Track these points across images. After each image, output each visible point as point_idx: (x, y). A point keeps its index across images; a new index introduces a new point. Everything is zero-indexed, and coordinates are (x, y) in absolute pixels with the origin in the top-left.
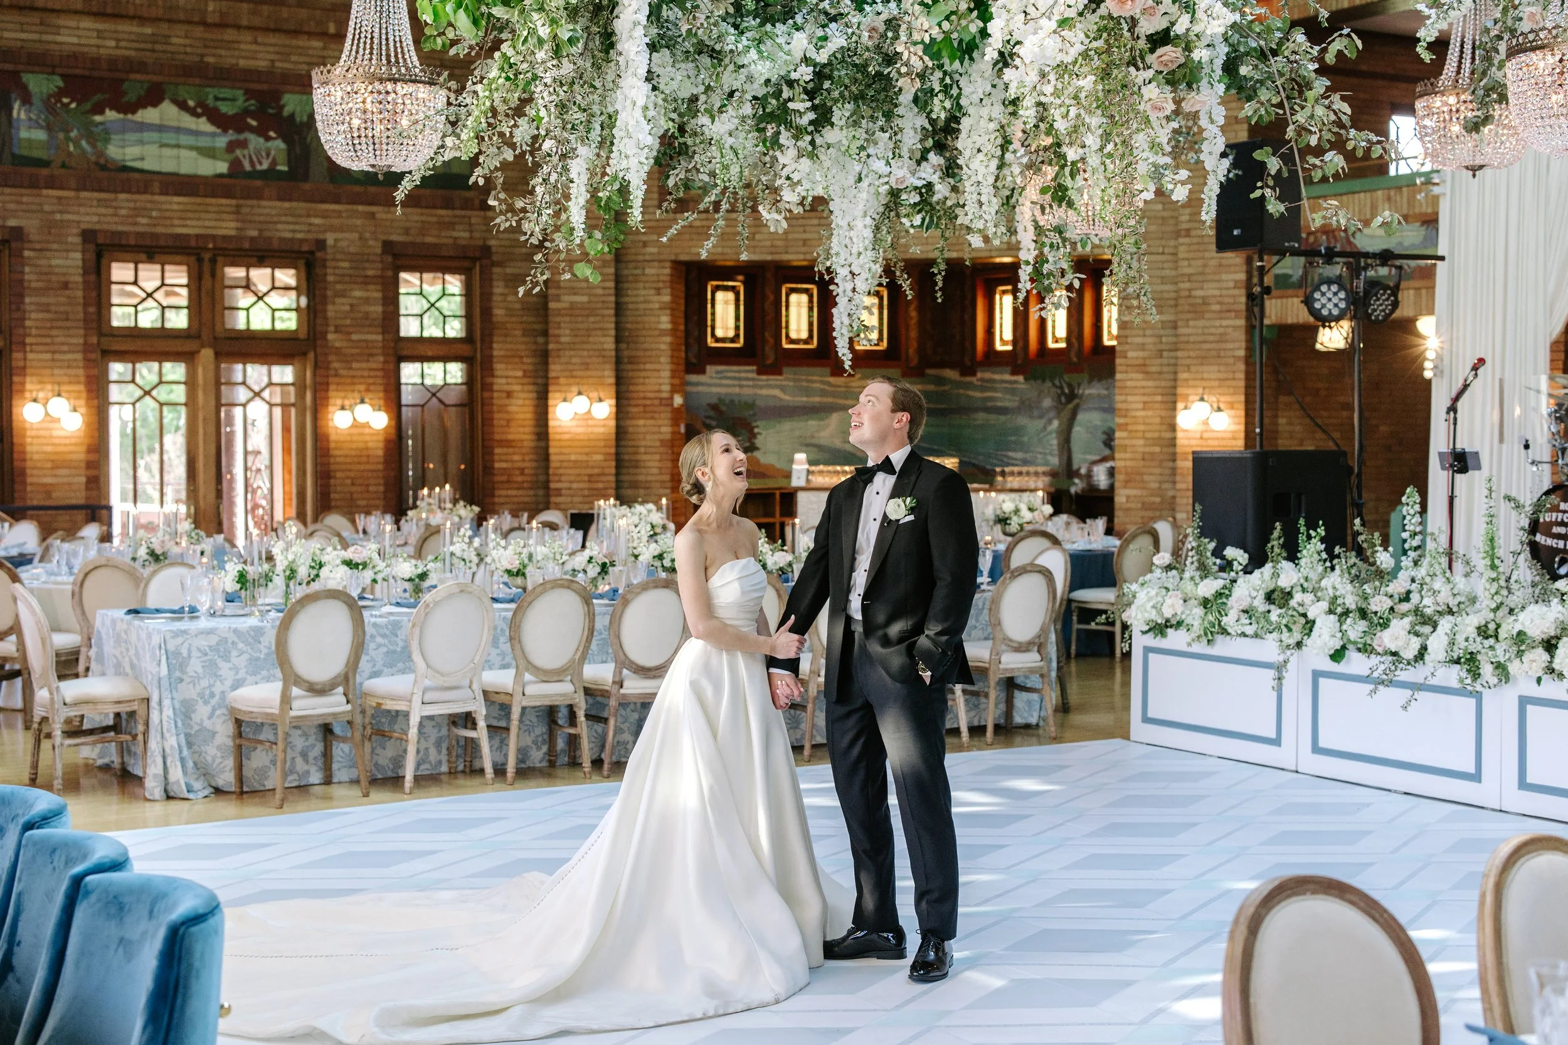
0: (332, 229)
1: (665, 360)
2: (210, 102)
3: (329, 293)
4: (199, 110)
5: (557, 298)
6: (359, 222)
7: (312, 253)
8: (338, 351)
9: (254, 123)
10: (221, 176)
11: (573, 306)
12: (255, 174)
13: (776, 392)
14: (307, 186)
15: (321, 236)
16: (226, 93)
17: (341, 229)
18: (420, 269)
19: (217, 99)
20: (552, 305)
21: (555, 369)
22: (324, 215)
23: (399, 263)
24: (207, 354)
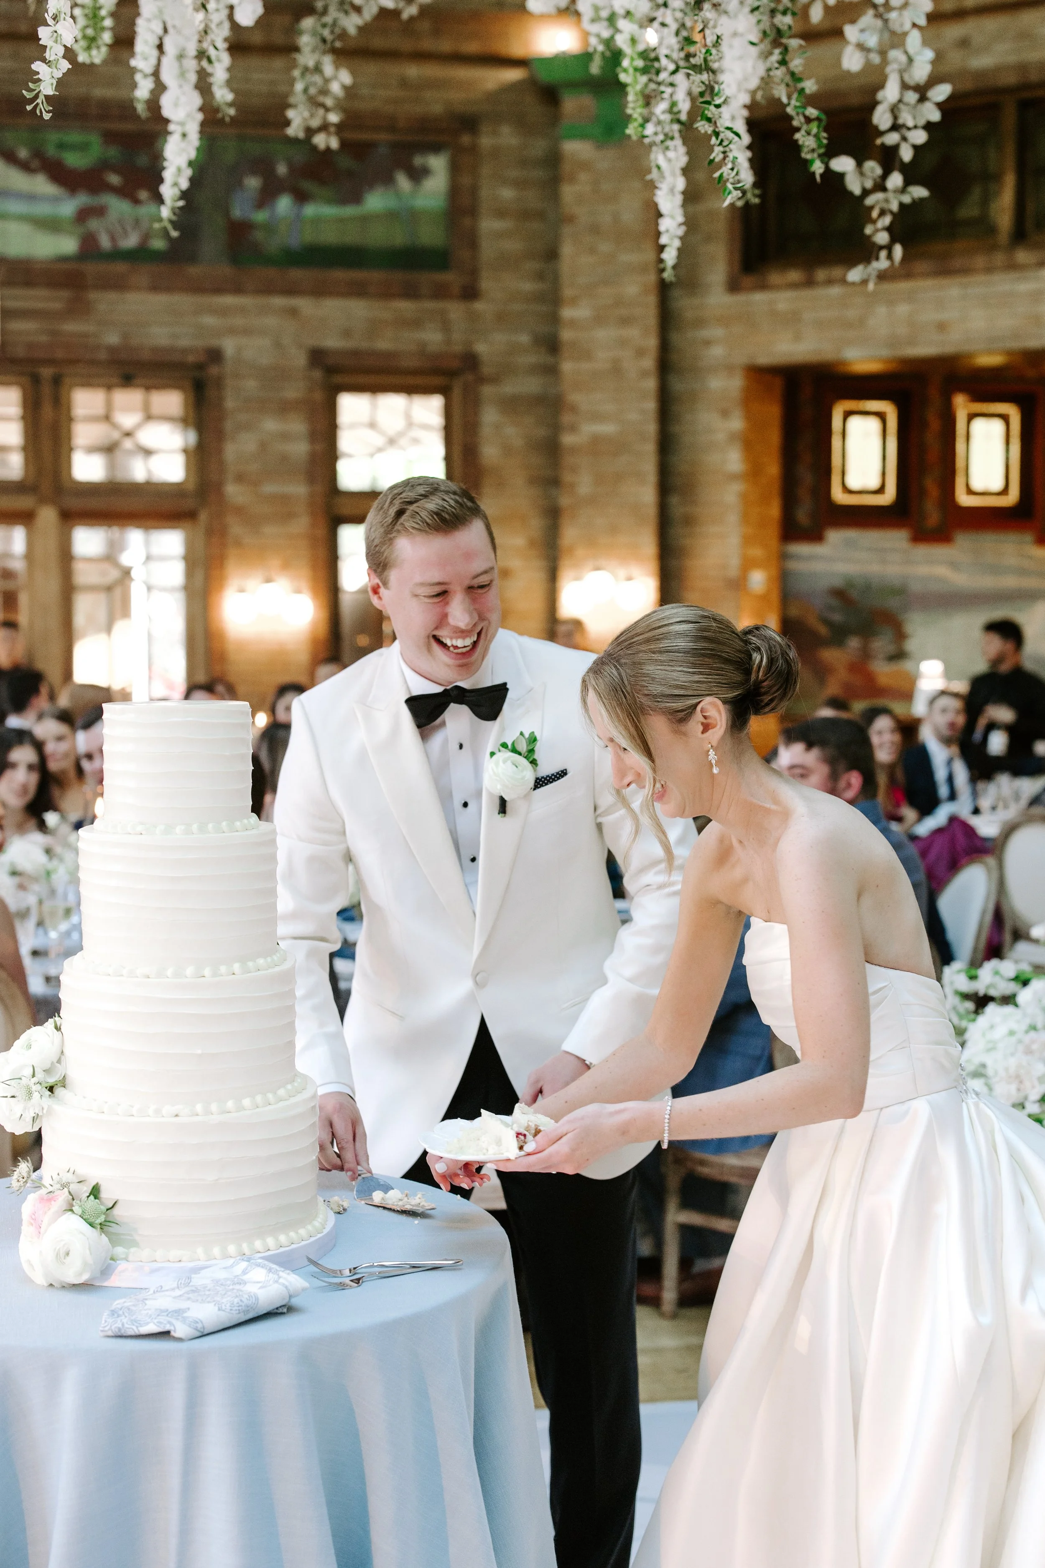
0: (232, 331)
1: (733, 518)
2: (51, 151)
3: (229, 425)
4: (35, 164)
5: (573, 429)
6: (271, 321)
7: (200, 367)
8: (240, 511)
9: (114, 179)
10: (63, 259)
11: (596, 441)
12: (118, 255)
13: (942, 571)
14: (193, 271)
15: (214, 342)
16: (74, 137)
17: (247, 332)
18: (374, 389)
19: (61, 146)
20: (568, 439)
21: (569, 534)
22: (223, 312)
23: (338, 379)
24: (48, 516)
